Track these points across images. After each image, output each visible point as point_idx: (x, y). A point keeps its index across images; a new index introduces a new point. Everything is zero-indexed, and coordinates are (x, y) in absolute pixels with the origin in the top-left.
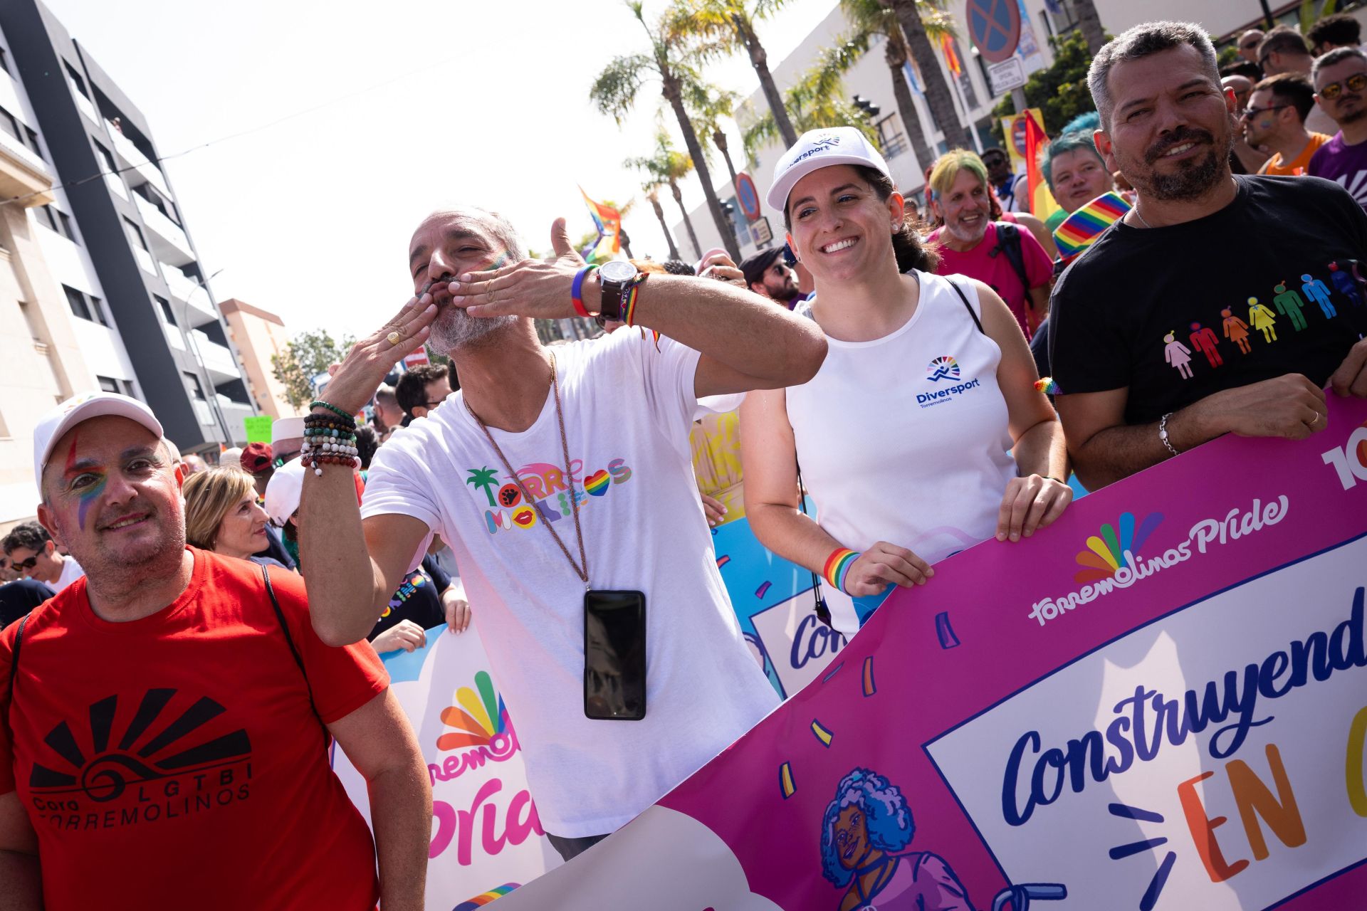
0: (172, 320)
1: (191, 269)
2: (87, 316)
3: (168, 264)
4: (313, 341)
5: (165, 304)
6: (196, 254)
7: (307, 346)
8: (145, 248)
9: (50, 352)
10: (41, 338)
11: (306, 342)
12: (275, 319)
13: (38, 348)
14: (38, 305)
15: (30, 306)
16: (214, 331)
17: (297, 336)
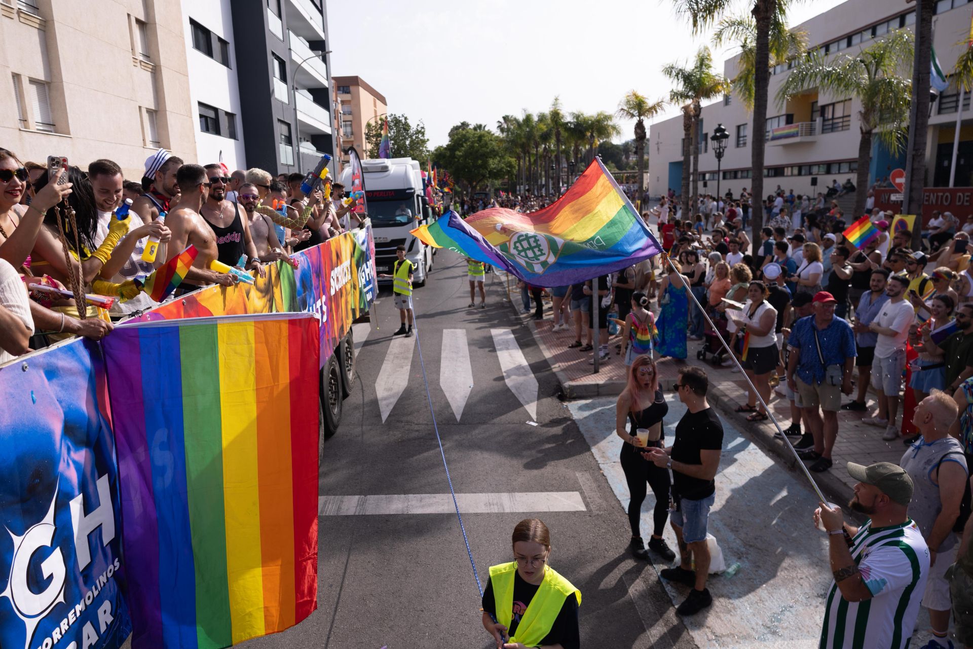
0: (284, 78)
1: (318, 45)
2: (209, 53)
3: (297, 35)
4: (397, 121)
5: (282, 64)
6: (326, 35)
7: (392, 124)
8: (280, 16)
9: (156, 72)
10: (151, 57)
11: (392, 121)
12: (383, 100)
13: (142, 63)
14: (155, 28)
15: (148, 26)
16: (320, 96)
17: (388, 115)
